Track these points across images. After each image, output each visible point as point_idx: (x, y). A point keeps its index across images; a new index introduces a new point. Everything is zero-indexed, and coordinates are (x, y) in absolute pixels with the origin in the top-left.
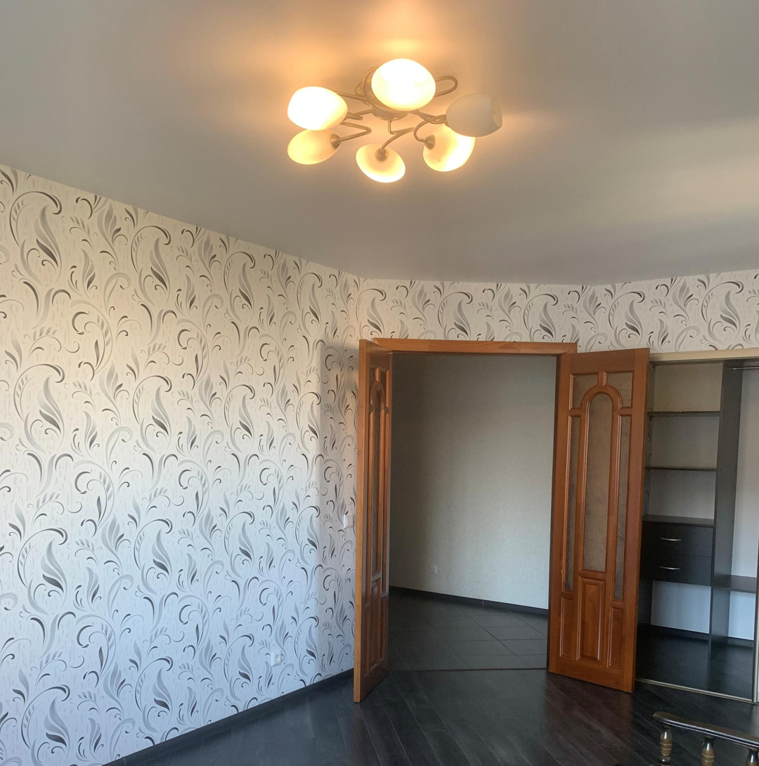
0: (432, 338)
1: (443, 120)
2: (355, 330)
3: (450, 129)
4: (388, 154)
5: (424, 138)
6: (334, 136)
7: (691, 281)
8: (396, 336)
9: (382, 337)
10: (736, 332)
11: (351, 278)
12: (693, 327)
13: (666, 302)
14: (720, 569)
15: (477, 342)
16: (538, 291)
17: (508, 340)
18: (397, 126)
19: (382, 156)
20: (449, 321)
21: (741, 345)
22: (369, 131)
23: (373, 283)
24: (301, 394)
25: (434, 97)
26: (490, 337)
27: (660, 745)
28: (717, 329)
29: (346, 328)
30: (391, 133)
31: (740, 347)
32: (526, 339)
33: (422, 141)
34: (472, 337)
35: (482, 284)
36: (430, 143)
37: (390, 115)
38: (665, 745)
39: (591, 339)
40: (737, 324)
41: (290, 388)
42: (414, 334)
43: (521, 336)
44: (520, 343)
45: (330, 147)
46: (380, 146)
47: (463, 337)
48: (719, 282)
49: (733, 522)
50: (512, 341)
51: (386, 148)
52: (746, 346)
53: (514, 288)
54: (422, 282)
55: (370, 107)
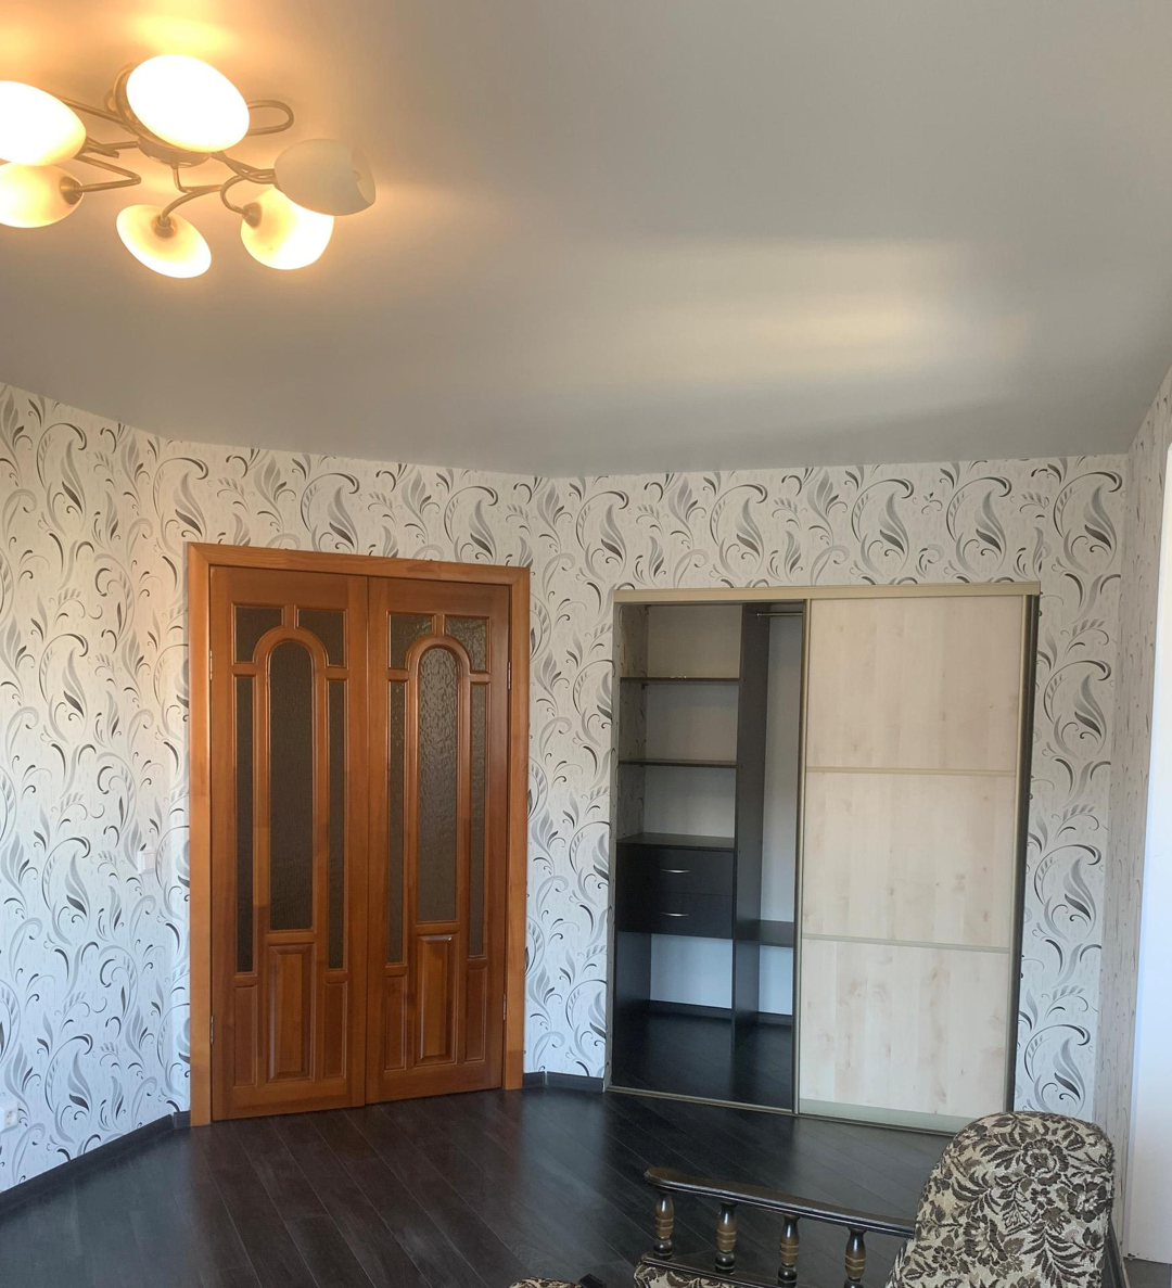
0: (292, 546)
1: (269, 177)
2: (151, 528)
3: (283, 195)
4: (175, 226)
5: (242, 207)
6: (66, 180)
7: (695, 479)
8: (228, 540)
9: (202, 541)
10: (759, 560)
11: (143, 437)
12: (698, 552)
13: (660, 510)
14: (744, 912)
15: (370, 558)
16: (466, 480)
17: (420, 557)
18: (190, 179)
19: (164, 229)
20: (321, 519)
21: (765, 581)
22: (135, 180)
23: (184, 448)
24: (49, 638)
25: (248, 135)
26: (390, 552)
27: (657, 1223)
28: (733, 554)
29: (135, 524)
30: (181, 189)
31: (764, 584)
32: (450, 557)
33: (237, 210)
34: (362, 549)
35: (373, 463)
36: (252, 215)
37: (174, 157)
38: (663, 1221)
39: (550, 563)
40: (760, 550)
41: (25, 627)
42: (259, 540)
43: (441, 552)
44: (440, 564)
45: (63, 202)
46: (160, 211)
47: (345, 549)
48: (735, 482)
49: (761, 842)
50: (427, 559)
51: (172, 214)
52: (773, 583)
53: (429, 473)
54: (272, 452)
55: (133, 138)
